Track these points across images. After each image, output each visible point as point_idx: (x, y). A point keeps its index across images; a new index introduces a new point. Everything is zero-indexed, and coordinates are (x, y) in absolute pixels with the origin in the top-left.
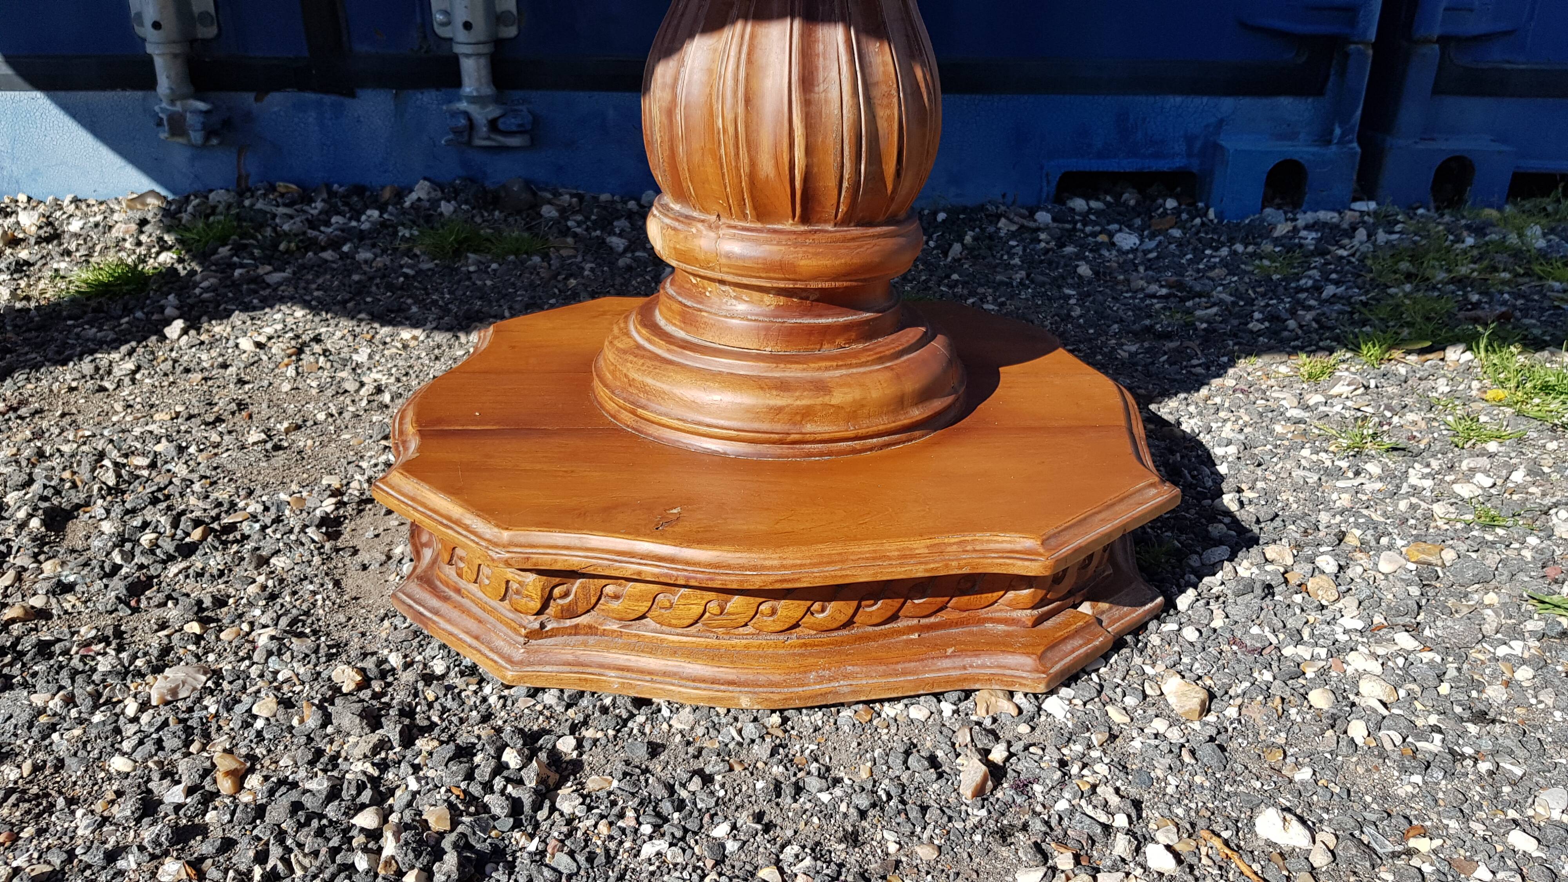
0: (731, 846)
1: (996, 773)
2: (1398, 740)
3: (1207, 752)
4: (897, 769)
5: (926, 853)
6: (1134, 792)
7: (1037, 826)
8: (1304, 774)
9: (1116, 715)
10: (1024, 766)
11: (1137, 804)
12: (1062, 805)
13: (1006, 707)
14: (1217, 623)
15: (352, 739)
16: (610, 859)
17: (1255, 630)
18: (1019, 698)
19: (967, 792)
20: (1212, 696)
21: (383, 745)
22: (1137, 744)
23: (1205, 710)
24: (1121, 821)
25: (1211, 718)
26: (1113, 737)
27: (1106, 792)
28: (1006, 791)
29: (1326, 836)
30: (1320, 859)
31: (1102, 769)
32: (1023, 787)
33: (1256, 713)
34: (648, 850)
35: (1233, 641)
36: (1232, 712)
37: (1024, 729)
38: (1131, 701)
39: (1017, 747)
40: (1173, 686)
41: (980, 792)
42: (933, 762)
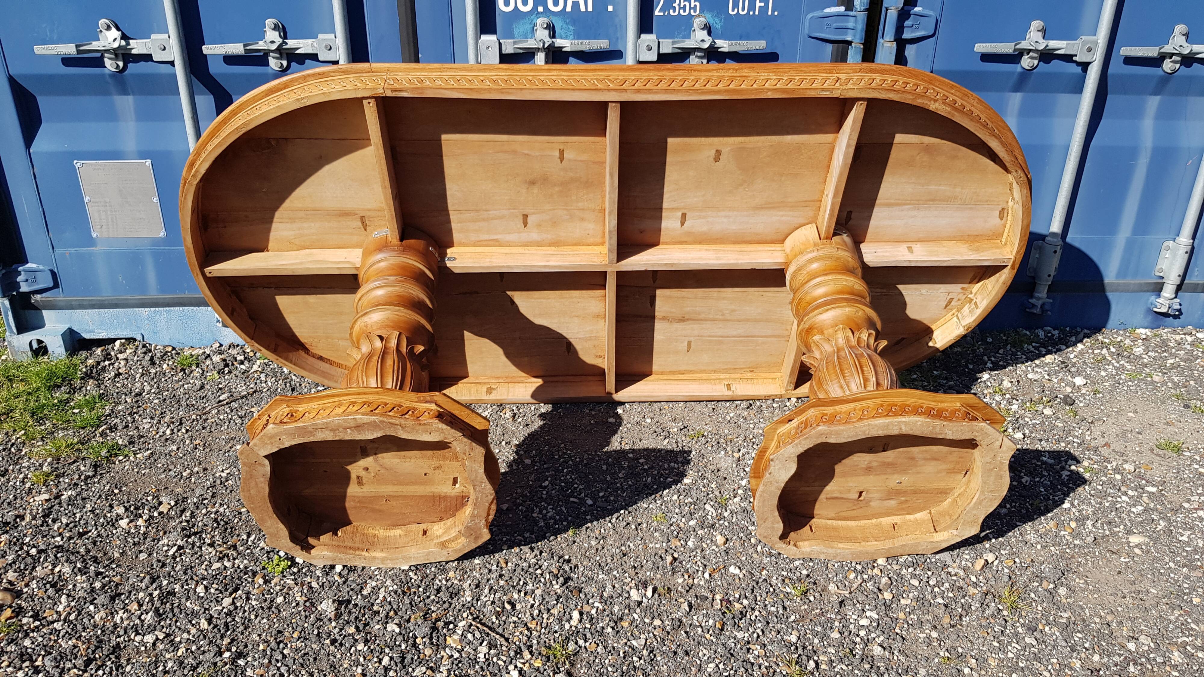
0: (617, 575)
1: (675, 559)
2: (767, 550)
3: (723, 554)
4: (653, 559)
5: (659, 576)
6: (705, 563)
7: (682, 570)
8: (744, 558)
9: (704, 545)
10: (682, 558)
11: (705, 566)
12: (689, 566)
13: (679, 544)
14: (734, 521)
15: (528, 554)
16: (593, 579)
17: (743, 522)
18: (682, 542)
19: (668, 563)
20: (727, 540)
21: (536, 556)
22: (708, 552)
23: (725, 543)
24: (701, 569)
25: (726, 546)
26: (702, 550)
27: (699, 563)
28: (677, 563)
29: (744, 572)
30: (741, 576)
31: (699, 558)
32: (681, 562)
33: (737, 544)
34: (600, 577)
35: (737, 525)
36: (731, 544)
37: (682, 549)
38: (708, 542)
39: (680, 553)
40: (719, 537)
41: (671, 564)
42: (661, 557)
